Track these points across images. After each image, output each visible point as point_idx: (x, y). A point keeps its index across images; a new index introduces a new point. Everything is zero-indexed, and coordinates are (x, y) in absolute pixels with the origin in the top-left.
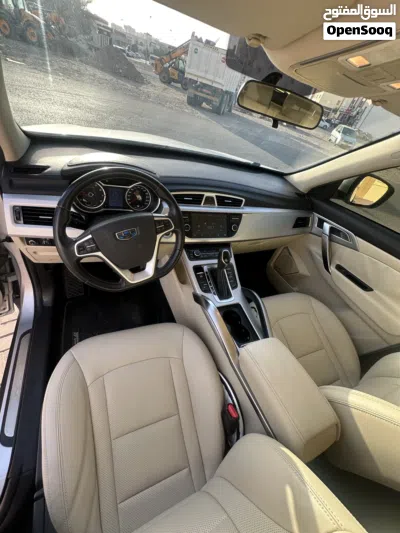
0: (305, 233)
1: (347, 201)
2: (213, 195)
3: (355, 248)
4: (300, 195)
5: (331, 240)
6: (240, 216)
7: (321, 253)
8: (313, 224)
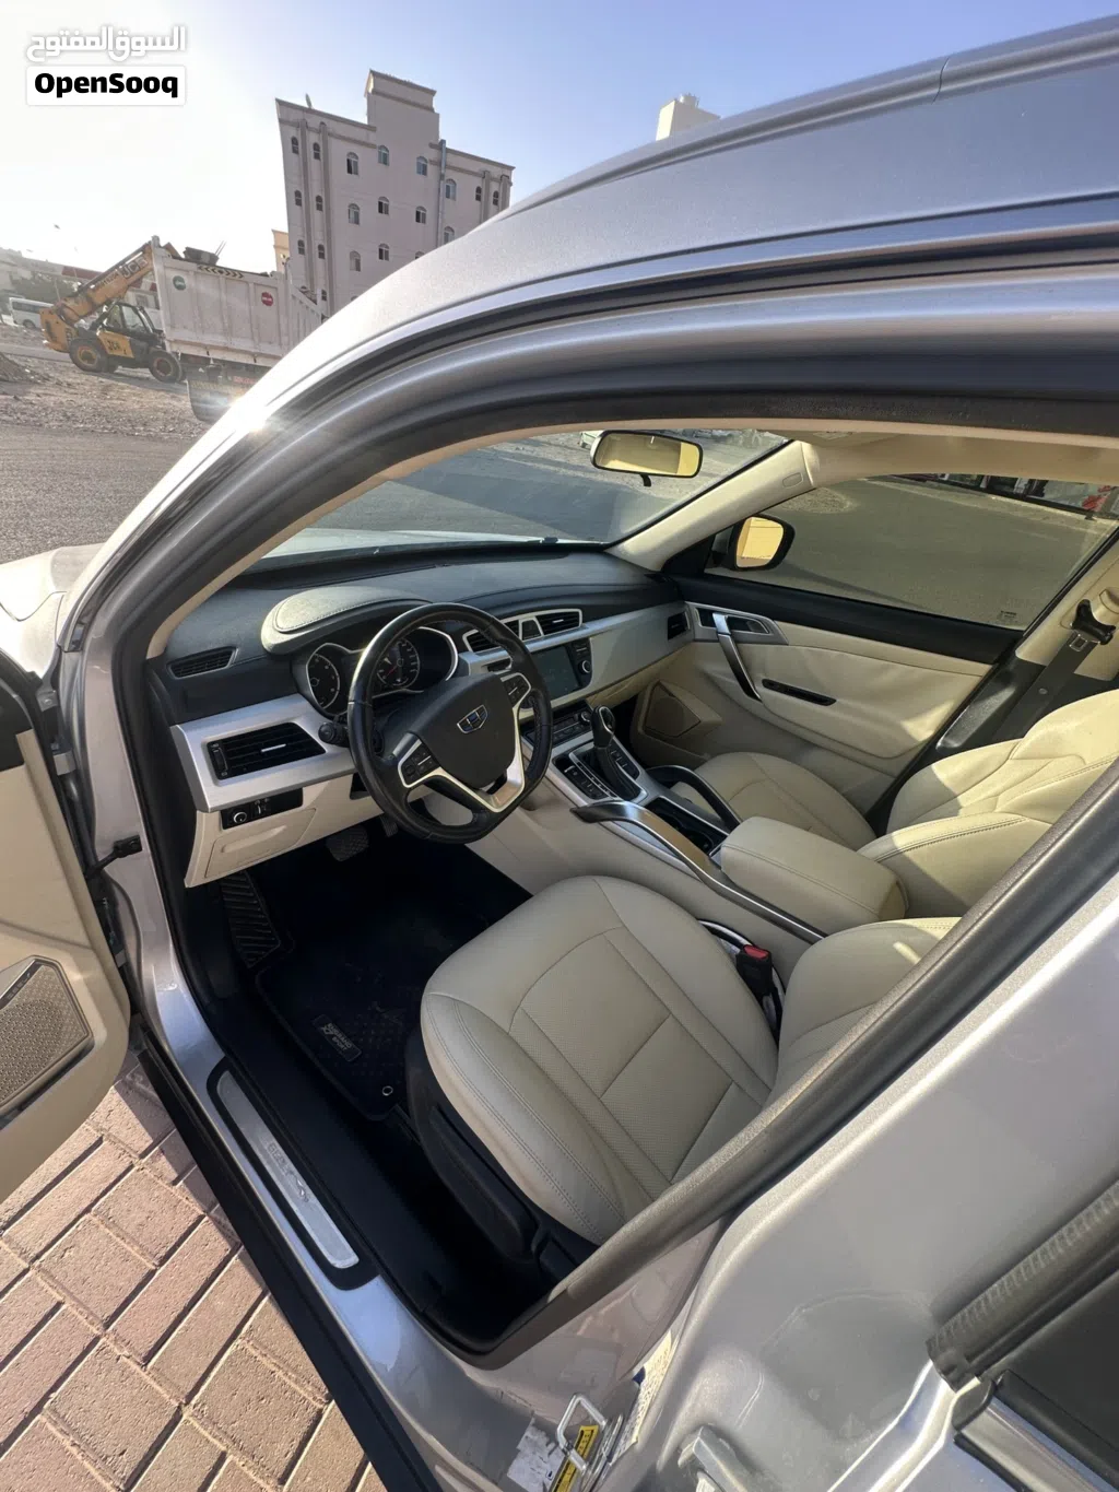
0: (686, 643)
1: (734, 568)
2: (531, 617)
3: (781, 642)
4: (653, 576)
5: (737, 641)
6: (584, 642)
7: (729, 670)
8: (692, 622)
